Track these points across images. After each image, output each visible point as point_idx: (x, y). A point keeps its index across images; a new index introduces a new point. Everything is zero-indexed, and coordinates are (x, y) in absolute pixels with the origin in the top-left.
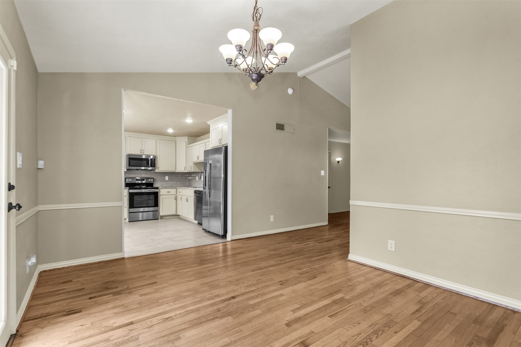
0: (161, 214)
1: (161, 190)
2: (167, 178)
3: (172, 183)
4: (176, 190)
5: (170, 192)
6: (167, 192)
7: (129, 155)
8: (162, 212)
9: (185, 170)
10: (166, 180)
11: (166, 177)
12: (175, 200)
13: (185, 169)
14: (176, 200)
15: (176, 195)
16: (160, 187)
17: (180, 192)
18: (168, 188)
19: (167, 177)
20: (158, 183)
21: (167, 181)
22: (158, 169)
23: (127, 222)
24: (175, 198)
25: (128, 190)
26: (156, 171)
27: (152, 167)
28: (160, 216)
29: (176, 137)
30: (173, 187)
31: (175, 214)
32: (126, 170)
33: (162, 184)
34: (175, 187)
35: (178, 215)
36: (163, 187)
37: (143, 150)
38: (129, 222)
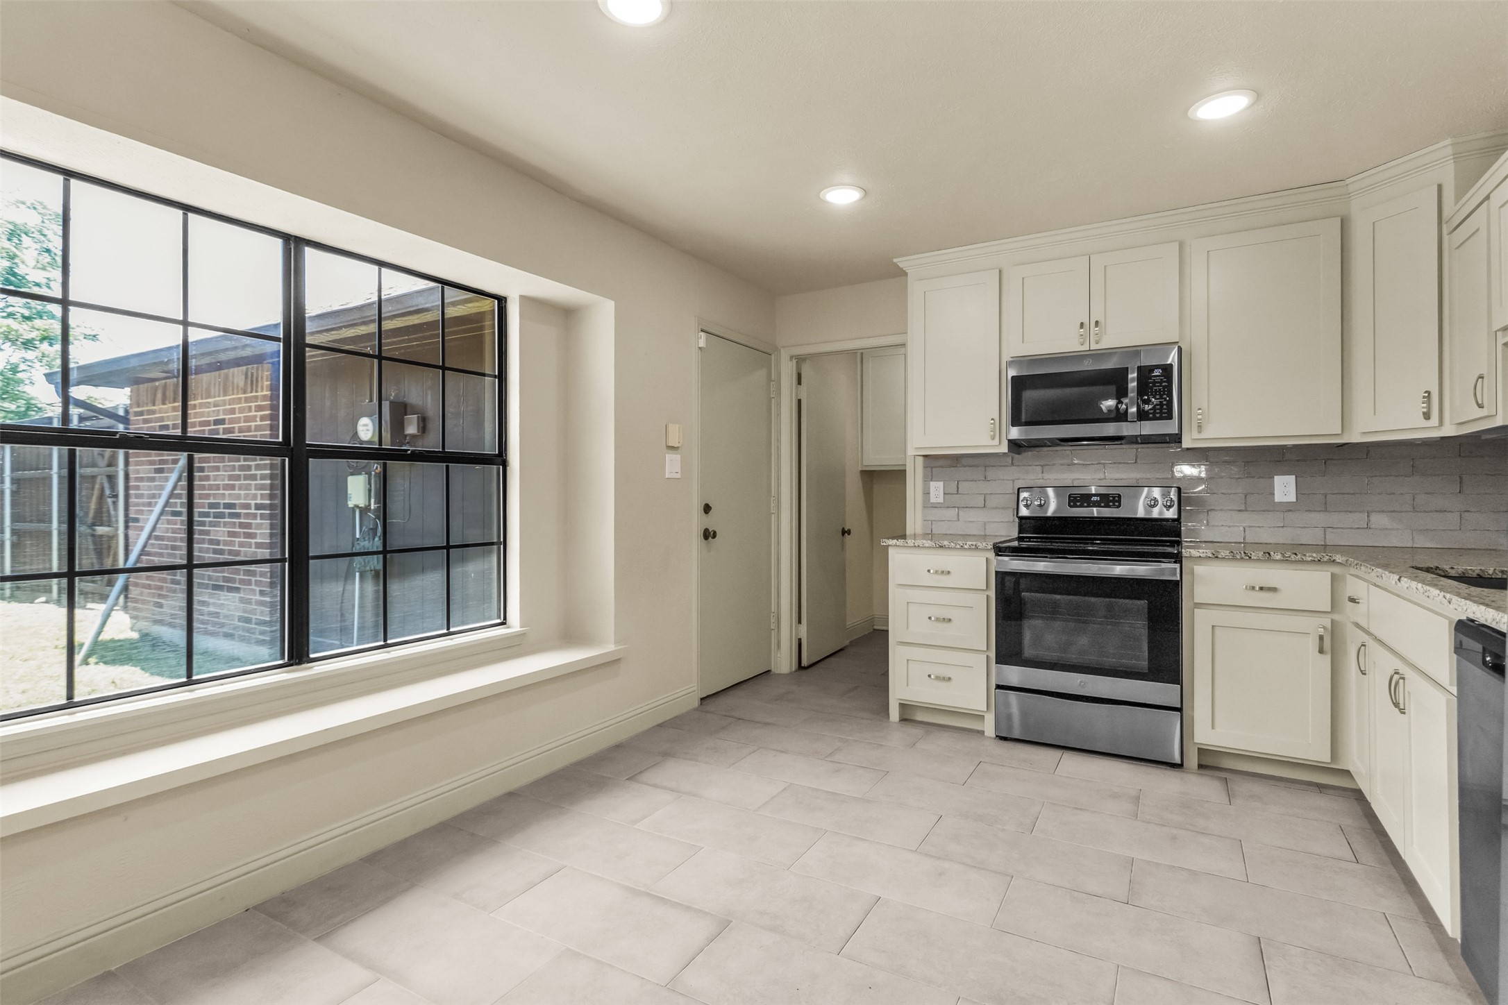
0: (1206, 735)
1: (1199, 569)
2: (1285, 487)
3: (1332, 519)
4: (1334, 577)
5: (1274, 590)
6: (1247, 587)
7: (1014, 360)
8: (1213, 727)
9: (1434, 420)
10: (1278, 497)
11: (1276, 478)
12: (1321, 651)
13: (1427, 416)
14: (1328, 658)
15: (1336, 617)
16: (1194, 553)
17: (1356, 602)
18: (1258, 560)
19: (1290, 479)
20: (1218, 518)
21: (1287, 508)
22: (1200, 427)
23: (991, 738)
24: (1321, 638)
25: (991, 555)
26: (1187, 443)
27: (1158, 415)
28: (1198, 748)
29: (1348, 181)
30: (1304, 555)
31: (1322, 755)
32: (1004, 448)
33: (1250, 527)
34: (1328, 557)
35: (1348, 771)
36: (1222, 553)
37: (1097, 323)
38: (997, 736)
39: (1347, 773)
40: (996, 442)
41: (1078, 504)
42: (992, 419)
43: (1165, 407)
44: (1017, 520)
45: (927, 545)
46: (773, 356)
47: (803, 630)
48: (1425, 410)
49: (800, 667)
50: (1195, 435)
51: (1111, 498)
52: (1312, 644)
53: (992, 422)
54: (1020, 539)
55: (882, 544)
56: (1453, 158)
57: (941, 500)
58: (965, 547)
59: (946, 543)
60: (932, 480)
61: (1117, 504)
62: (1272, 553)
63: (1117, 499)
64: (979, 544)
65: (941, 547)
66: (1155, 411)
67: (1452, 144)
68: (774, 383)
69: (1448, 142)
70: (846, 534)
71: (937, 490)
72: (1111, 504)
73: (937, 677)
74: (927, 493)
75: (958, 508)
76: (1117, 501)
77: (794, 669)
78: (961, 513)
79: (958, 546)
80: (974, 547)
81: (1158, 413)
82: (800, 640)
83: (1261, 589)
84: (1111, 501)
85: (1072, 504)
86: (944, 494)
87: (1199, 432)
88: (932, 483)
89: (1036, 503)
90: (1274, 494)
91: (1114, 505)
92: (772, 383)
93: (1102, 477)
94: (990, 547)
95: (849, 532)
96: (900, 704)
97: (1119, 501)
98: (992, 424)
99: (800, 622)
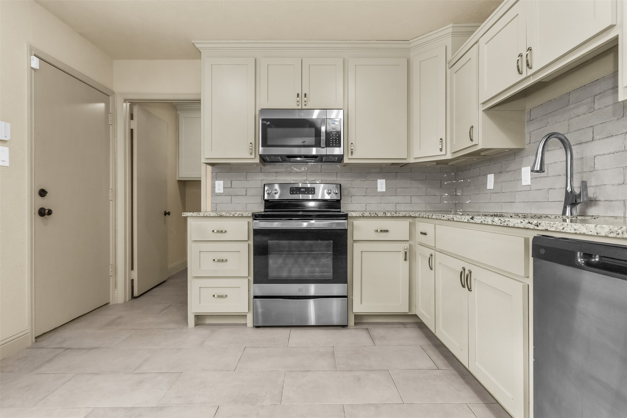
0: (358, 308)
1: (356, 223)
2: (381, 185)
3: (399, 199)
4: (410, 223)
5: (387, 231)
6: (375, 230)
7: (263, 111)
8: (361, 304)
9: (444, 152)
10: (379, 190)
11: (378, 180)
12: (405, 260)
13: (441, 150)
14: (408, 262)
15: (410, 242)
16: (354, 214)
17: (425, 234)
18: (382, 218)
19: (383, 181)
20: (354, 199)
21: (382, 194)
22: (352, 153)
23: (250, 328)
24: (406, 253)
25: (250, 220)
26: (346, 161)
27: (334, 145)
28: (355, 315)
29: (411, 41)
30: (399, 213)
31: (405, 309)
32: (257, 160)
33: (368, 203)
34: (408, 214)
35: (416, 315)
36: (366, 214)
37: (305, 94)
38: (254, 326)
39: (416, 316)
40: (253, 156)
41: (295, 192)
42: (251, 143)
43: (337, 141)
44: (263, 202)
45: (212, 215)
46: (111, 97)
47: (135, 274)
48: (441, 147)
49: (133, 297)
50: (350, 157)
51: (310, 190)
52: (402, 256)
53: (251, 145)
54: (265, 211)
55: (183, 216)
56: (452, 34)
57: (222, 191)
58: (236, 215)
59: (224, 214)
60: (216, 180)
61: (313, 192)
62: (387, 213)
63: (313, 190)
64: (244, 213)
65: (221, 216)
66: (333, 142)
67: (452, 27)
68: (111, 115)
69: (451, 25)
70: (167, 215)
71: (220, 186)
72: (310, 192)
73: (218, 296)
74: (213, 187)
75: (231, 196)
76: (313, 191)
77: (127, 300)
78: (233, 199)
79: (231, 215)
80: (241, 215)
81: (334, 144)
82: (132, 280)
83: (381, 231)
84: (310, 191)
85: (291, 192)
86: (224, 188)
87: (352, 155)
88: (216, 181)
89: (273, 192)
90: (377, 188)
91: (311, 193)
92: (110, 115)
93: (306, 179)
94: (250, 215)
95: (169, 214)
96: (195, 315)
97: (314, 191)
98: (250, 146)
99: (132, 269)
